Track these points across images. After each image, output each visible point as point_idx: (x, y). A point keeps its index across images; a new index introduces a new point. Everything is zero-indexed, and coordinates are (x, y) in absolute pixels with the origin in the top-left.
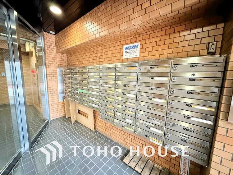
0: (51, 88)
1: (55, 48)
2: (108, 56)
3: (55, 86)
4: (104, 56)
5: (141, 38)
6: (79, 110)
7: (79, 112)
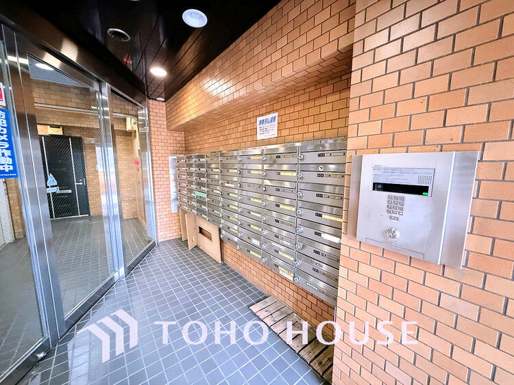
0: (160, 190)
1: (165, 123)
2: (238, 135)
3: (165, 186)
4: (233, 136)
5: (278, 106)
6: (201, 229)
7: (201, 230)
